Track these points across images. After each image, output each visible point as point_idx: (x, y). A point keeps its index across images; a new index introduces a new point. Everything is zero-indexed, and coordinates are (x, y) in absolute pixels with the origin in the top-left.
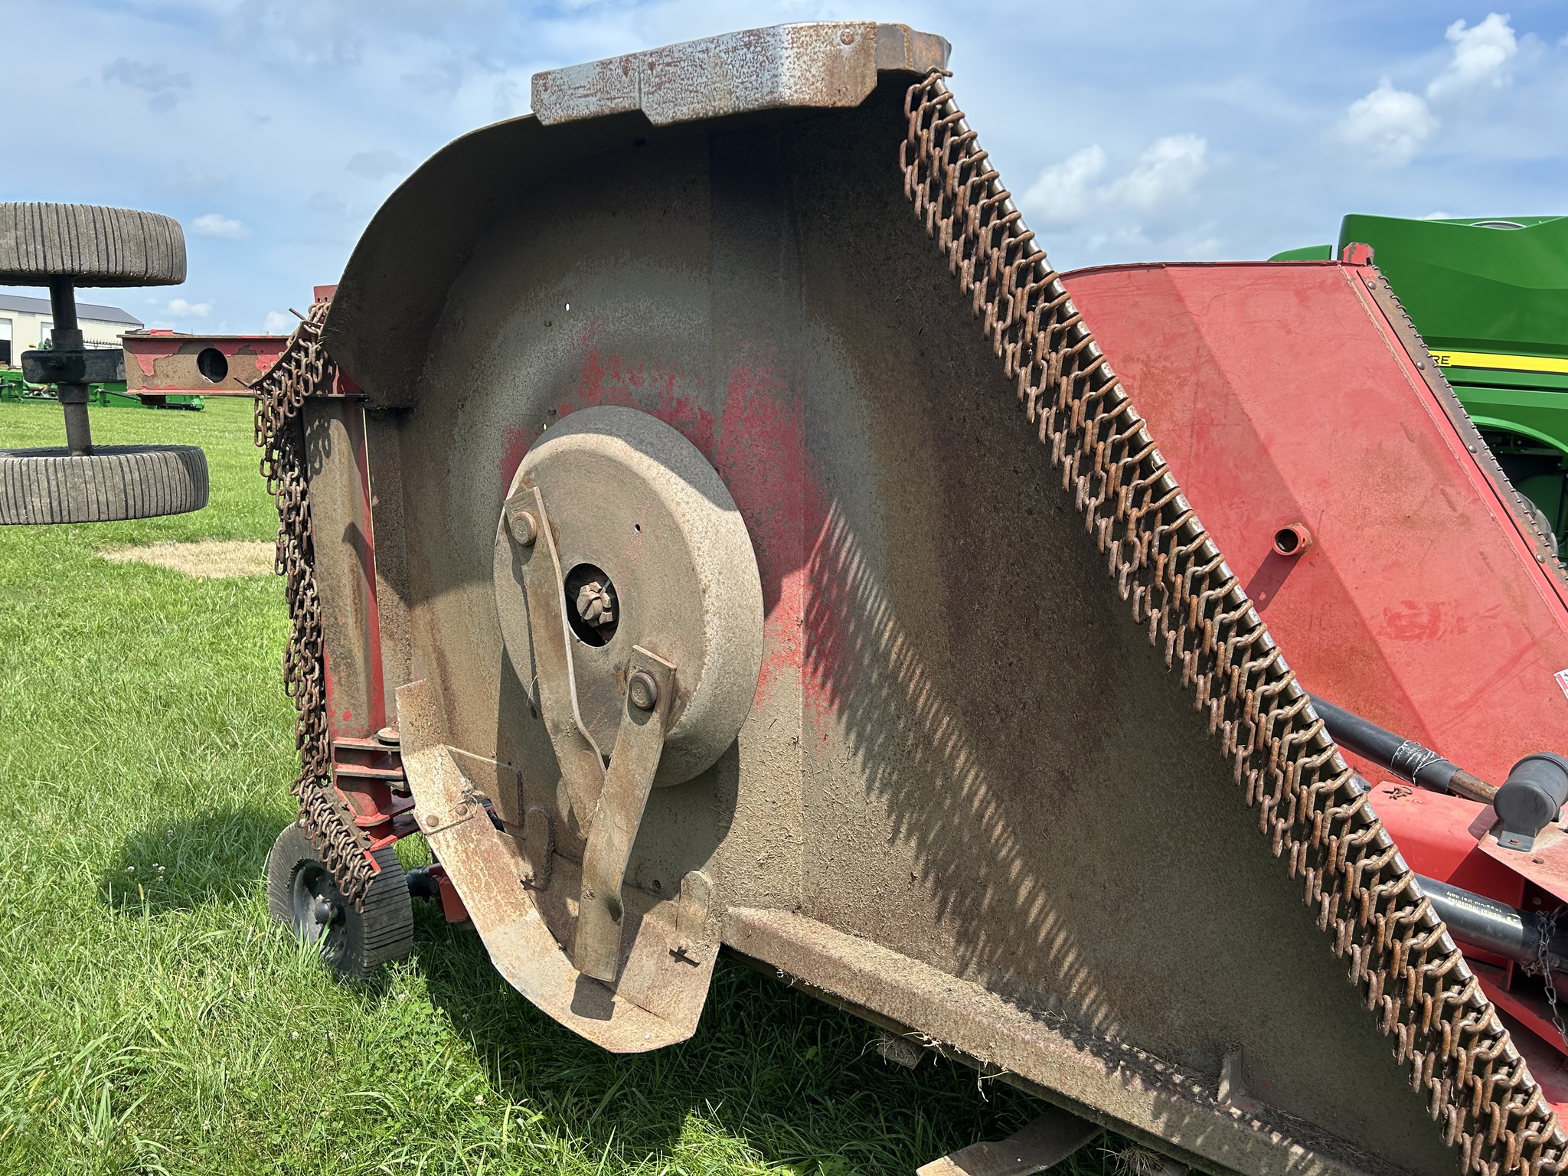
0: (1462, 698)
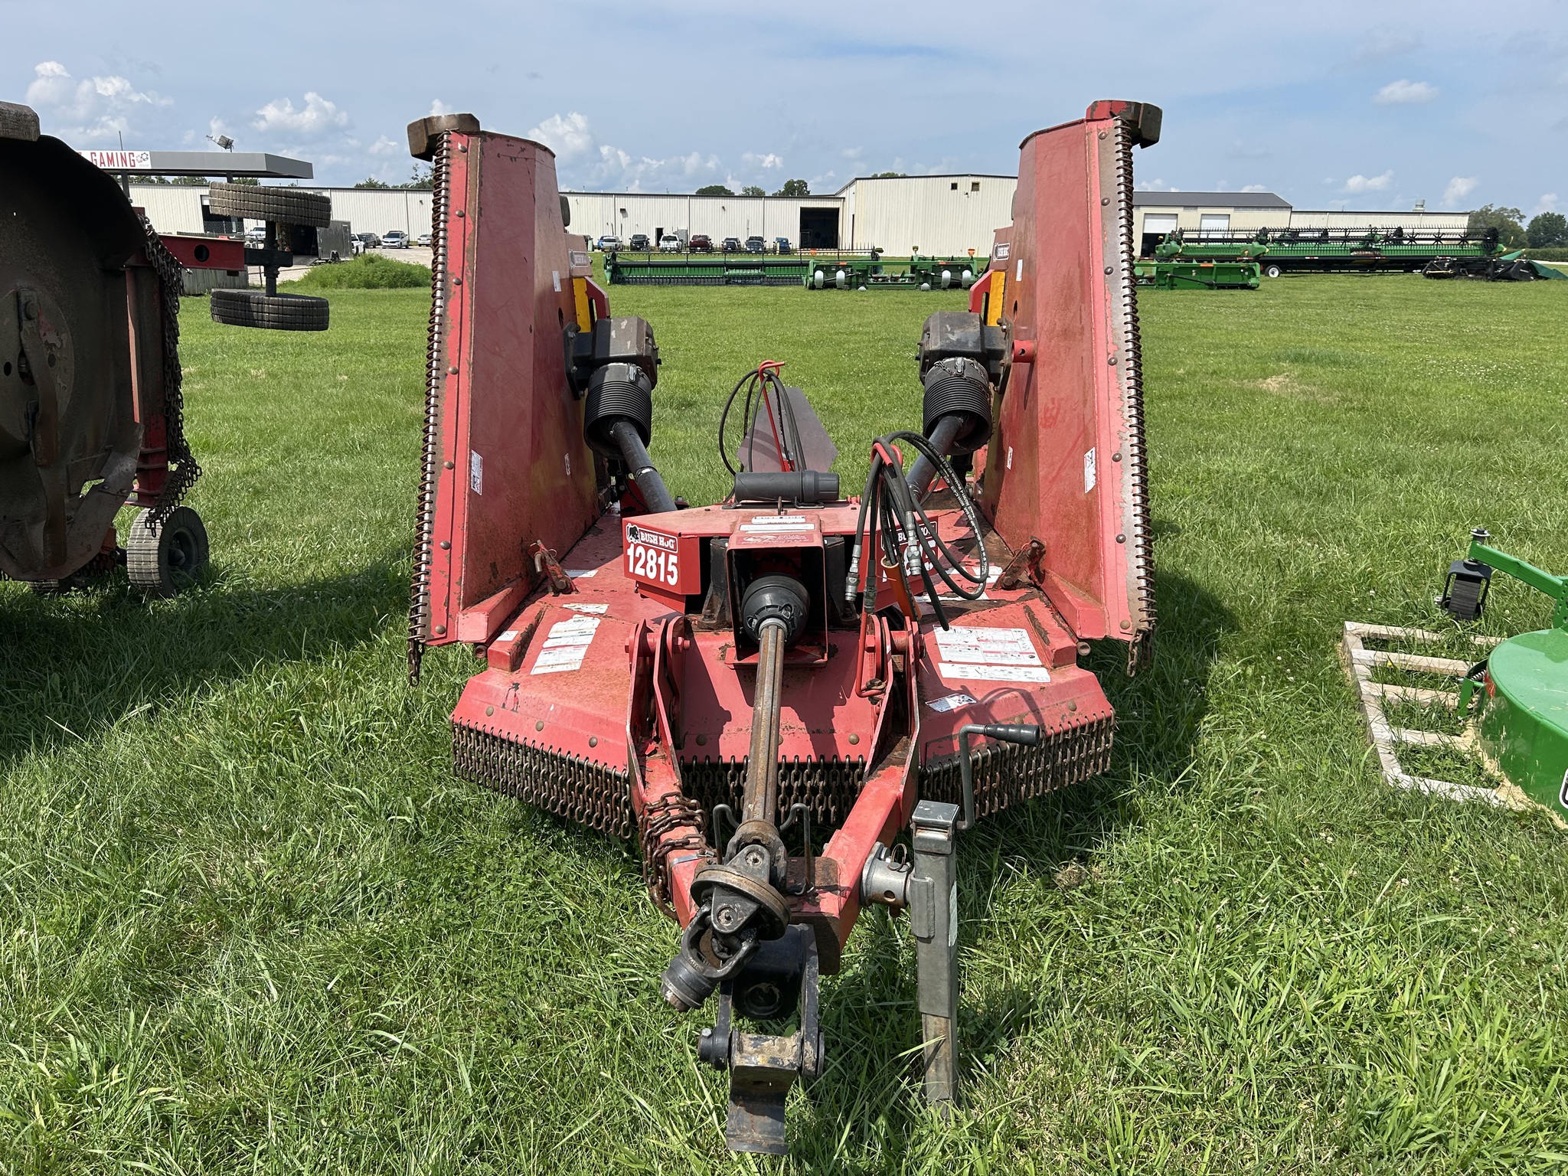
0: (1054, 474)
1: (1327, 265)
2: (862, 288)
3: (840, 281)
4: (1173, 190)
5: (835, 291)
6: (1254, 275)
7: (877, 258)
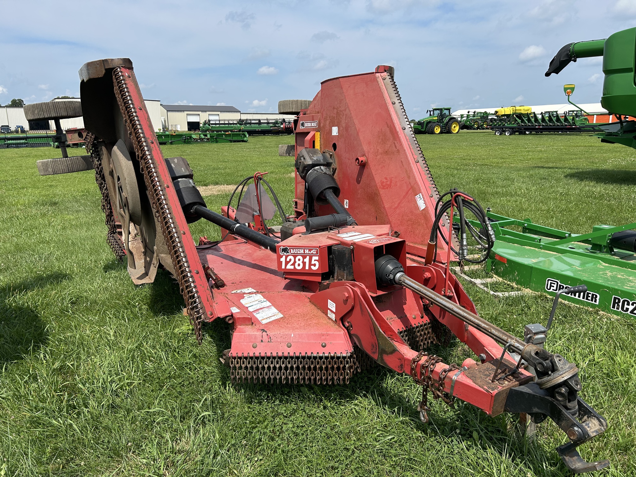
0: (396, 206)
1: (264, 132)
4: (191, 105)
6: (246, 137)
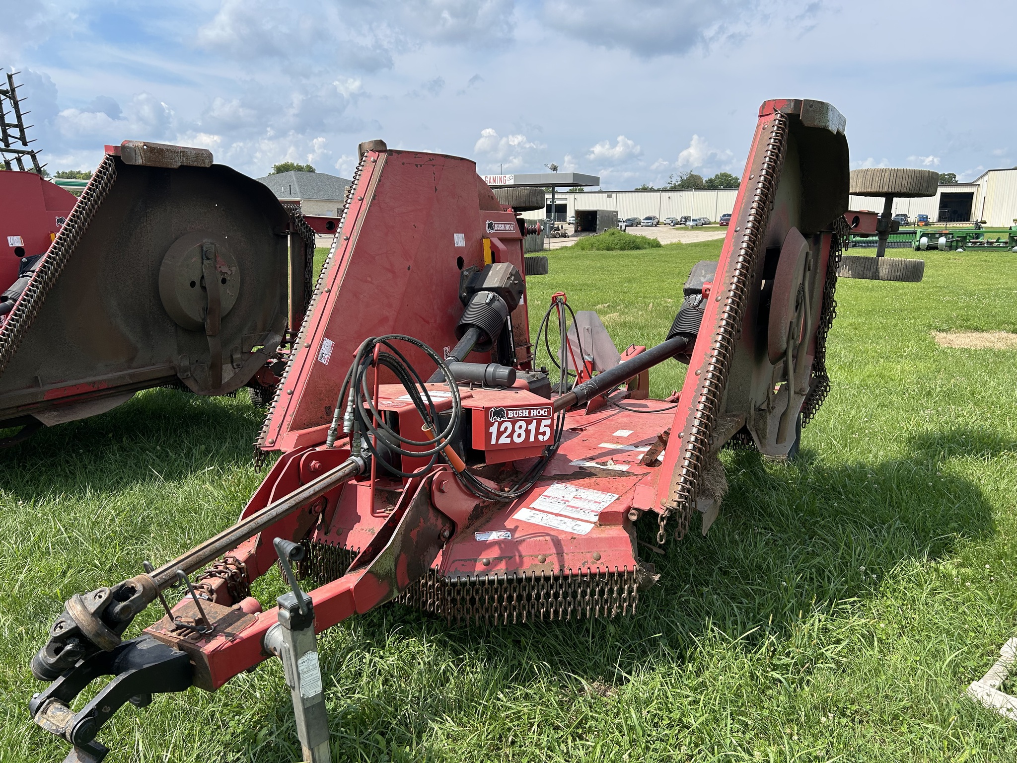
2: (960, 250)
3: (942, 245)
5: (936, 251)
7: (979, 228)
